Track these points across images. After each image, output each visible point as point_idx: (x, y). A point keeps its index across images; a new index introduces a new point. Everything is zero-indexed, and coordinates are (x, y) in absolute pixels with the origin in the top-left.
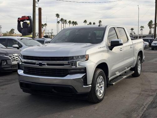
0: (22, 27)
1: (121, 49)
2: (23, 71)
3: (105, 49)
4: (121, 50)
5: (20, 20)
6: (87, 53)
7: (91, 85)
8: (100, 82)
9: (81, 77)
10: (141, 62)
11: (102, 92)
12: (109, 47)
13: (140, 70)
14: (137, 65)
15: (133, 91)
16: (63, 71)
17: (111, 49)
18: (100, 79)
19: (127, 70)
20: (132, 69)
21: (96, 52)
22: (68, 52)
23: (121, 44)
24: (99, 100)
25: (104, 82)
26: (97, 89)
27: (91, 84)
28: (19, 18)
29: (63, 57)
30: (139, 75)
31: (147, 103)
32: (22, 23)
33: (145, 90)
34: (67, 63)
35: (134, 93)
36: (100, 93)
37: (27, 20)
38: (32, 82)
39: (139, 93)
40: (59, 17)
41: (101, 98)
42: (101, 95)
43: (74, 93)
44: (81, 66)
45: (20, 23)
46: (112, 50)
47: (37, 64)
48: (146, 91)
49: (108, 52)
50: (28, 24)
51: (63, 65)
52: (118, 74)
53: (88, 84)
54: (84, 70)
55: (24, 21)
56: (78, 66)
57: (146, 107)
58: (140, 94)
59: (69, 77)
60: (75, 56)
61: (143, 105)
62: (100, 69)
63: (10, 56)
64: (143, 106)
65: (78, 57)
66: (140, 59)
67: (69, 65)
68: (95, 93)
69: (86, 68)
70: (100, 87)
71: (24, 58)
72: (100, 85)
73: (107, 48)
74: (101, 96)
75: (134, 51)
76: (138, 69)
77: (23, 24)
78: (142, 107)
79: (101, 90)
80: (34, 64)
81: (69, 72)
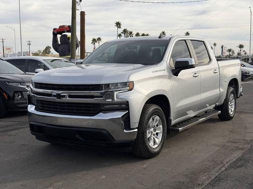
0: (59, 43)
1: (195, 74)
2: (34, 107)
3: (166, 73)
4: (196, 77)
5: (56, 32)
6: (131, 80)
7: (136, 130)
8: (156, 125)
9: (120, 116)
10: (236, 97)
11: (158, 141)
12: (173, 71)
13: (233, 109)
14: (226, 101)
15: (214, 142)
16: (94, 107)
17: (176, 74)
18: (155, 120)
19: (208, 108)
20: (217, 108)
21: (147, 77)
22: (101, 77)
23: (192, 67)
24: (152, 154)
25: (161, 126)
26: (148, 136)
27: (137, 128)
28: (54, 29)
29: (92, 85)
30: (232, 118)
31: (230, 160)
32: (59, 36)
33: (233, 141)
34: (99, 94)
35: (214, 145)
36: (155, 142)
37: (68, 32)
38: (47, 124)
39: (223, 144)
40: (120, 27)
41: (156, 150)
42: (156, 146)
43: (109, 142)
44: (120, 99)
45: (56, 36)
46: (177, 76)
47: (54, 96)
48: (235, 143)
49: (170, 78)
50: (69, 38)
51: (92, 97)
52: (191, 114)
53: (131, 127)
54: (125, 106)
55: (63, 34)
56: (115, 99)
57: (226, 166)
58: (224, 146)
59: (101, 116)
60: (113, 84)
61: (222, 163)
62: (155, 105)
63: (28, 86)
64: (222, 165)
65: (117, 84)
66: (232, 92)
67: (102, 97)
68: (145, 142)
69: (128, 102)
70: (155, 133)
71: (36, 87)
72: (155, 130)
73: (169, 73)
74: (156, 148)
75: (220, 78)
76: (230, 107)
77: (61, 38)
78: (219, 166)
79: (156, 139)
80: (50, 95)
81: (102, 108)
